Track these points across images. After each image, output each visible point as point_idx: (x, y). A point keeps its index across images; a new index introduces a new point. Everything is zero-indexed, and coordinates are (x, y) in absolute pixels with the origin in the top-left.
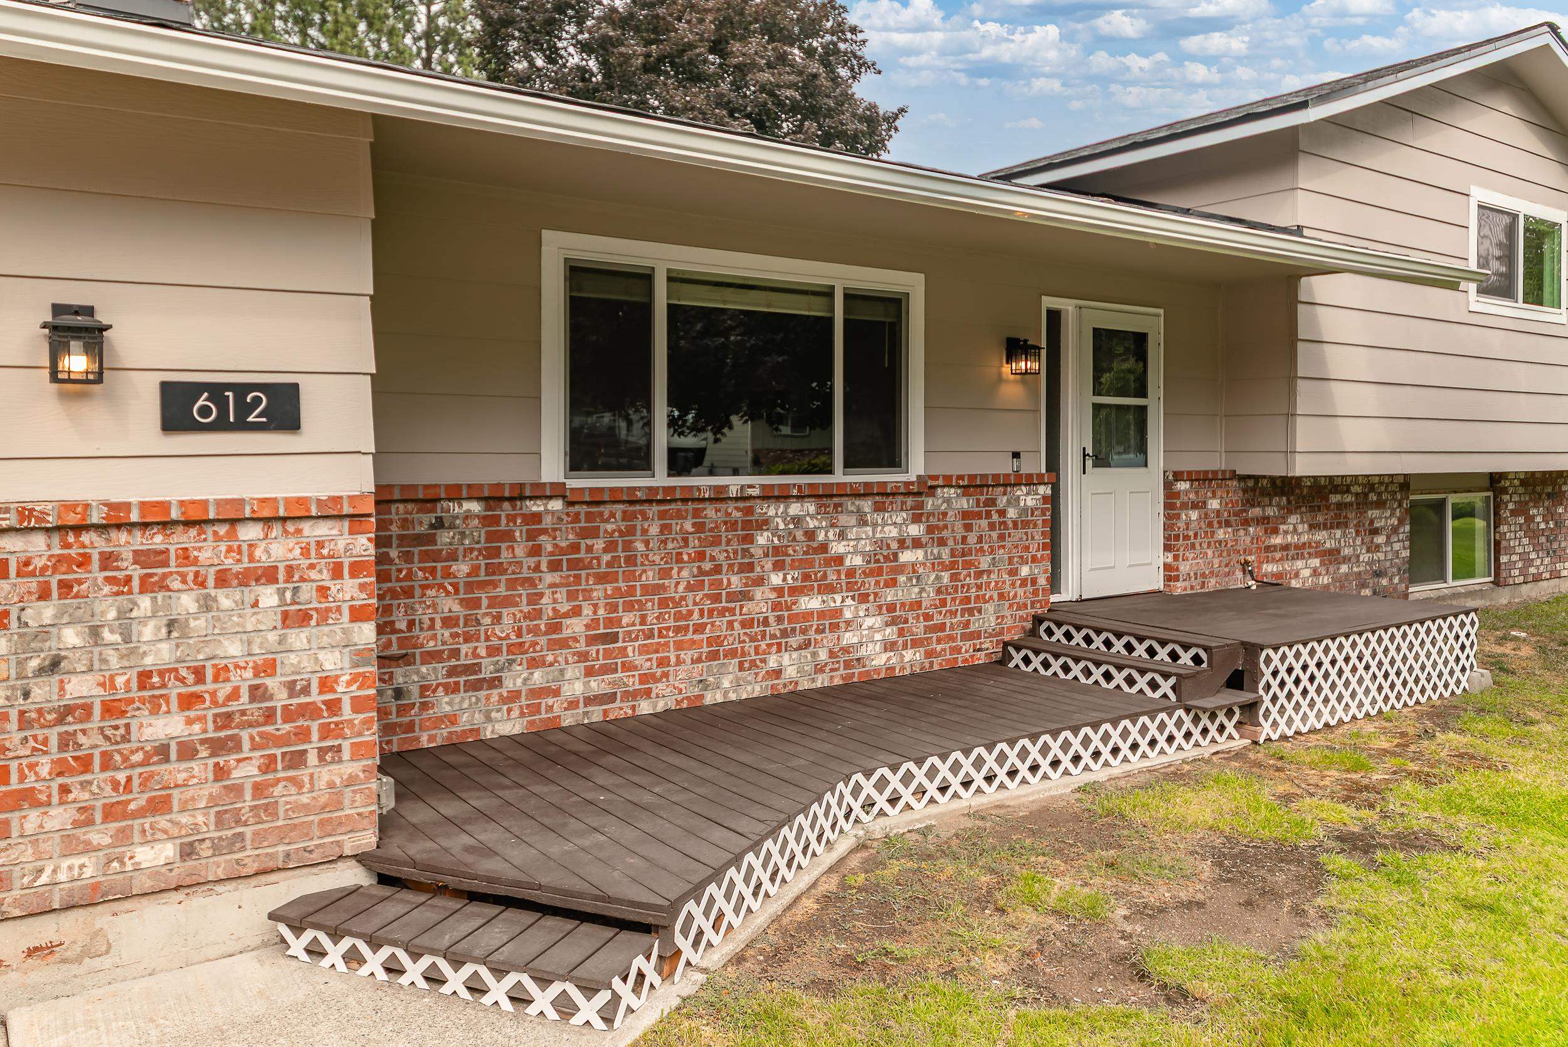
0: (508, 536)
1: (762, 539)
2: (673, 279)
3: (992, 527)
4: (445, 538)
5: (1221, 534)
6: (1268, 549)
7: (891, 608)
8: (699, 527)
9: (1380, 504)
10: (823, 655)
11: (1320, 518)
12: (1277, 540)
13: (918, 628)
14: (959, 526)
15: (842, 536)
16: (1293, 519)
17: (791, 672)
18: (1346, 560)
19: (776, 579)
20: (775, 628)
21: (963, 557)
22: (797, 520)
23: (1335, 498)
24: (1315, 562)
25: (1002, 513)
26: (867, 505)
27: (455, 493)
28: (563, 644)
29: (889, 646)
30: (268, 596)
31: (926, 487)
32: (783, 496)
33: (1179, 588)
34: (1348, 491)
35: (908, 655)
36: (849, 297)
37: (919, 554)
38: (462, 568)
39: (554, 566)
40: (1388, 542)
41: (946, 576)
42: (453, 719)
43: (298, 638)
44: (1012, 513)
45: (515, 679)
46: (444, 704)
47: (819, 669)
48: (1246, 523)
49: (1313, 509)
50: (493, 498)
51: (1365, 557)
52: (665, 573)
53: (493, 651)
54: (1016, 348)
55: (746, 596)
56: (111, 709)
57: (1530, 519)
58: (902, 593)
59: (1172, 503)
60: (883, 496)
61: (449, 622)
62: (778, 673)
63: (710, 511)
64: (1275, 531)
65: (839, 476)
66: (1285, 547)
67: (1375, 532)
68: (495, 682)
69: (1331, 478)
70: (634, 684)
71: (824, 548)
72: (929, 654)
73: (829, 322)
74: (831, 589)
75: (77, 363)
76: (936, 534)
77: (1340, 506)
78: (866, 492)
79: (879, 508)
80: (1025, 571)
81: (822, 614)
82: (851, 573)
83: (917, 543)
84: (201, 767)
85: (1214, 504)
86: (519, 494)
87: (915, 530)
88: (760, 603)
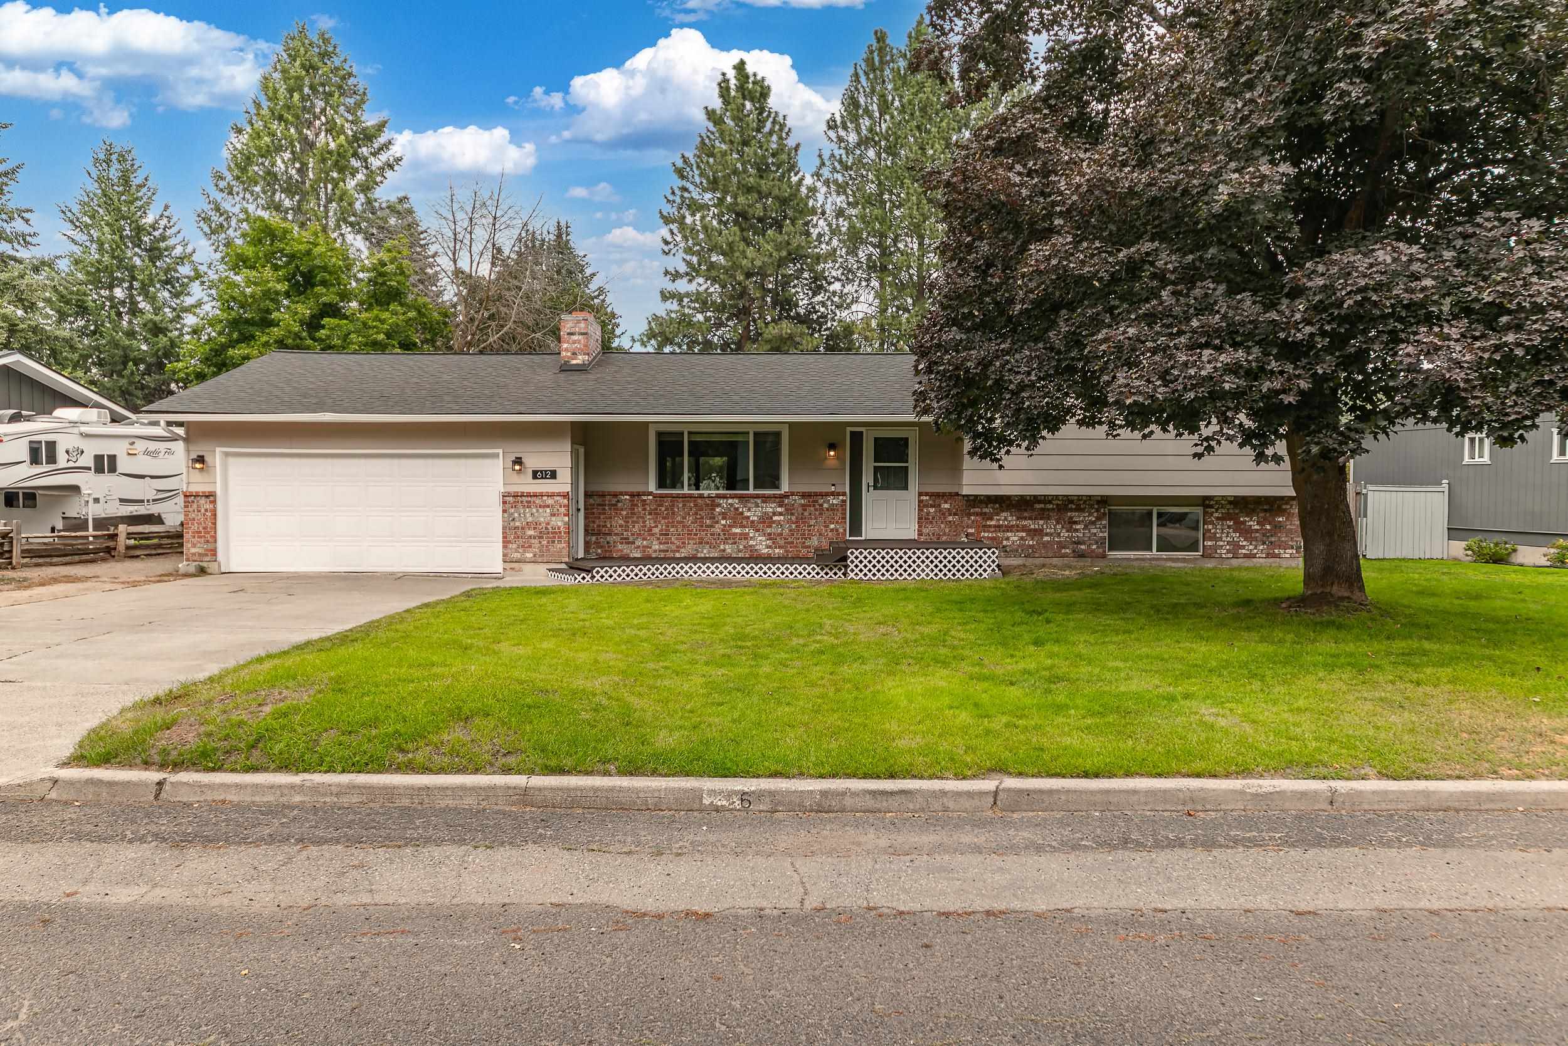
0: (637, 505)
1: (718, 510)
2: (689, 433)
3: (816, 510)
4: (620, 505)
5: (950, 518)
6: (985, 526)
7: (770, 534)
8: (696, 505)
9: (1079, 509)
10: (741, 547)
11: (1026, 514)
12: (993, 523)
13: (782, 542)
14: (800, 509)
15: (749, 510)
16: (1004, 514)
17: (729, 551)
18: (1047, 535)
19: (723, 522)
20: (722, 537)
21: (801, 520)
22: (731, 505)
23: (1037, 506)
24: (1024, 534)
25: (821, 505)
26: (759, 501)
27: (622, 494)
28: (653, 535)
29: (768, 547)
30: (548, 510)
31: (786, 496)
32: (724, 497)
33: (922, 539)
34: (1050, 502)
35: (777, 551)
36: (756, 434)
37: (782, 518)
38: (624, 513)
39: (650, 514)
40: (1086, 527)
41: (794, 526)
42: (621, 551)
43: (554, 519)
44: (825, 505)
45: (639, 543)
46: (620, 547)
47: (740, 551)
48: (969, 515)
49: (1020, 510)
50: (632, 495)
51: (1064, 534)
52: (684, 518)
53: (633, 535)
54: (832, 446)
55: (712, 526)
56: (523, 528)
57: (1237, 522)
58: (774, 529)
59: (921, 505)
60: (766, 499)
61: (621, 526)
62: (724, 550)
63: (699, 501)
64: (992, 519)
65: (751, 491)
66: (999, 526)
67: (1076, 523)
68: (633, 543)
69: (1035, 496)
70: (674, 547)
71: (742, 513)
72: (787, 551)
73: (748, 442)
74: (745, 527)
75: (517, 467)
76: (789, 511)
77: (1042, 509)
78: (757, 496)
79: (763, 502)
80: (832, 526)
81: (741, 534)
82: (753, 522)
83: (780, 514)
84: (536, 541)
85: (947, 506)
86: (639, 495)
87: (779, 510)
88: (717, 529)
